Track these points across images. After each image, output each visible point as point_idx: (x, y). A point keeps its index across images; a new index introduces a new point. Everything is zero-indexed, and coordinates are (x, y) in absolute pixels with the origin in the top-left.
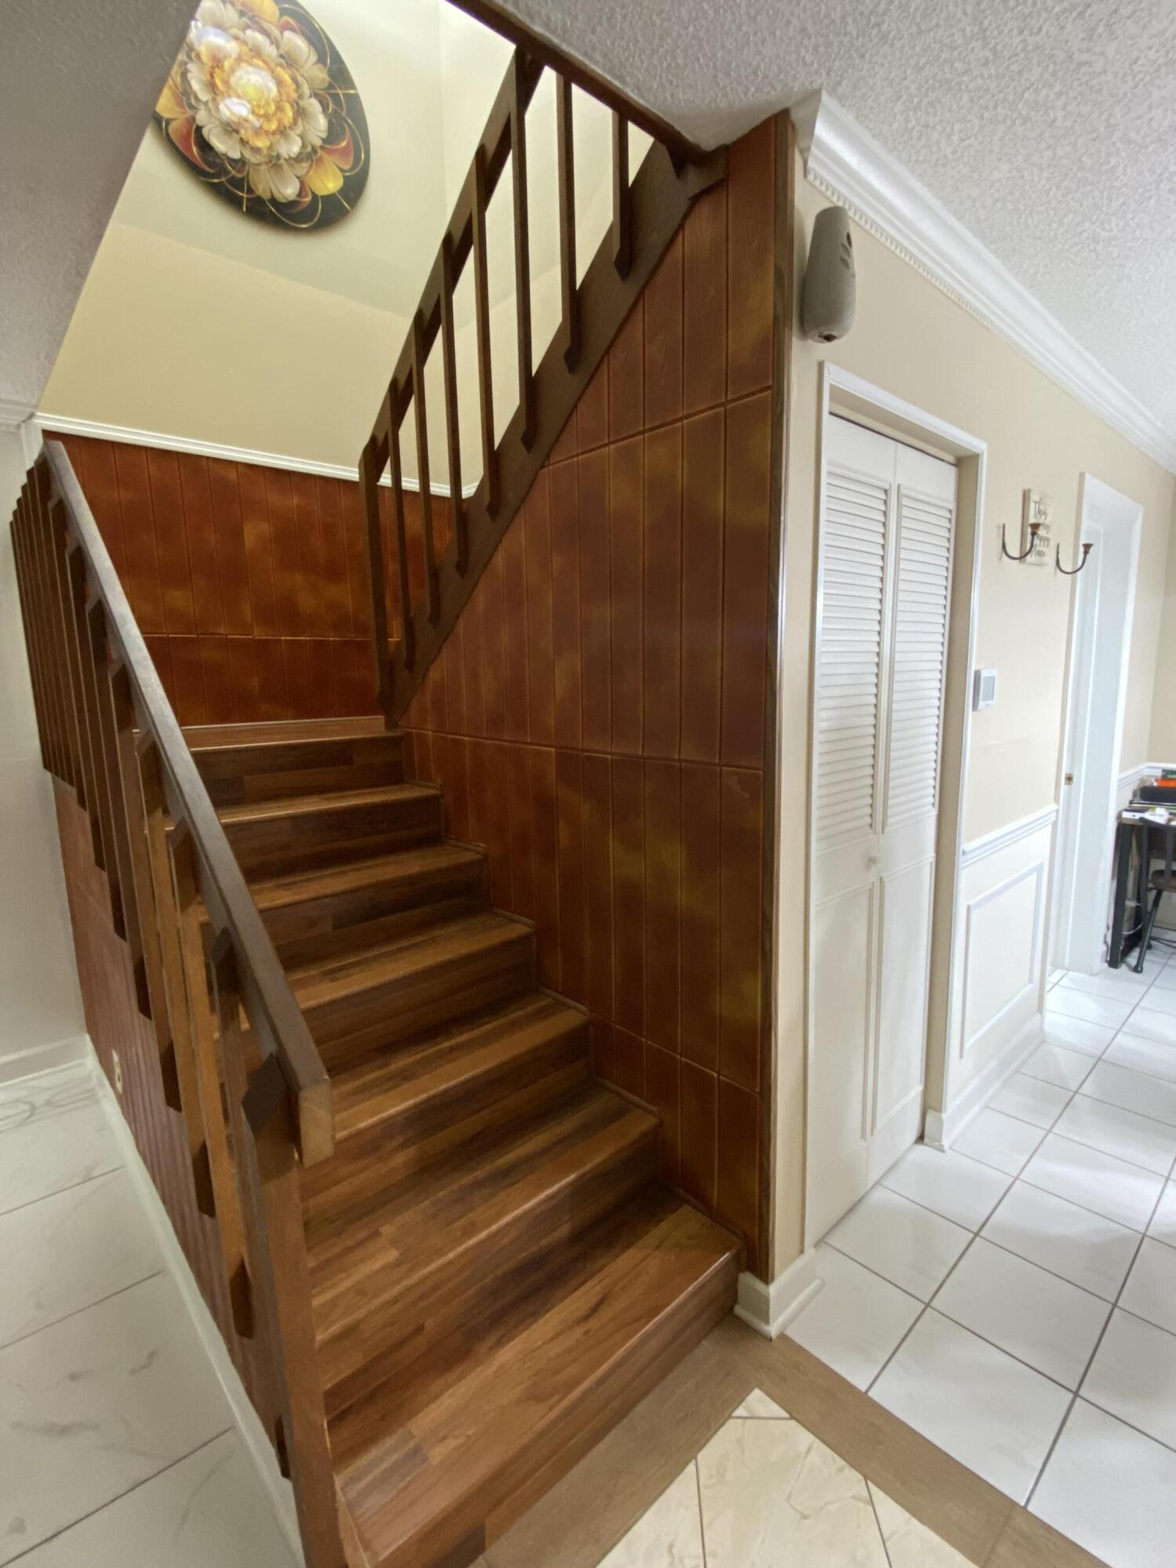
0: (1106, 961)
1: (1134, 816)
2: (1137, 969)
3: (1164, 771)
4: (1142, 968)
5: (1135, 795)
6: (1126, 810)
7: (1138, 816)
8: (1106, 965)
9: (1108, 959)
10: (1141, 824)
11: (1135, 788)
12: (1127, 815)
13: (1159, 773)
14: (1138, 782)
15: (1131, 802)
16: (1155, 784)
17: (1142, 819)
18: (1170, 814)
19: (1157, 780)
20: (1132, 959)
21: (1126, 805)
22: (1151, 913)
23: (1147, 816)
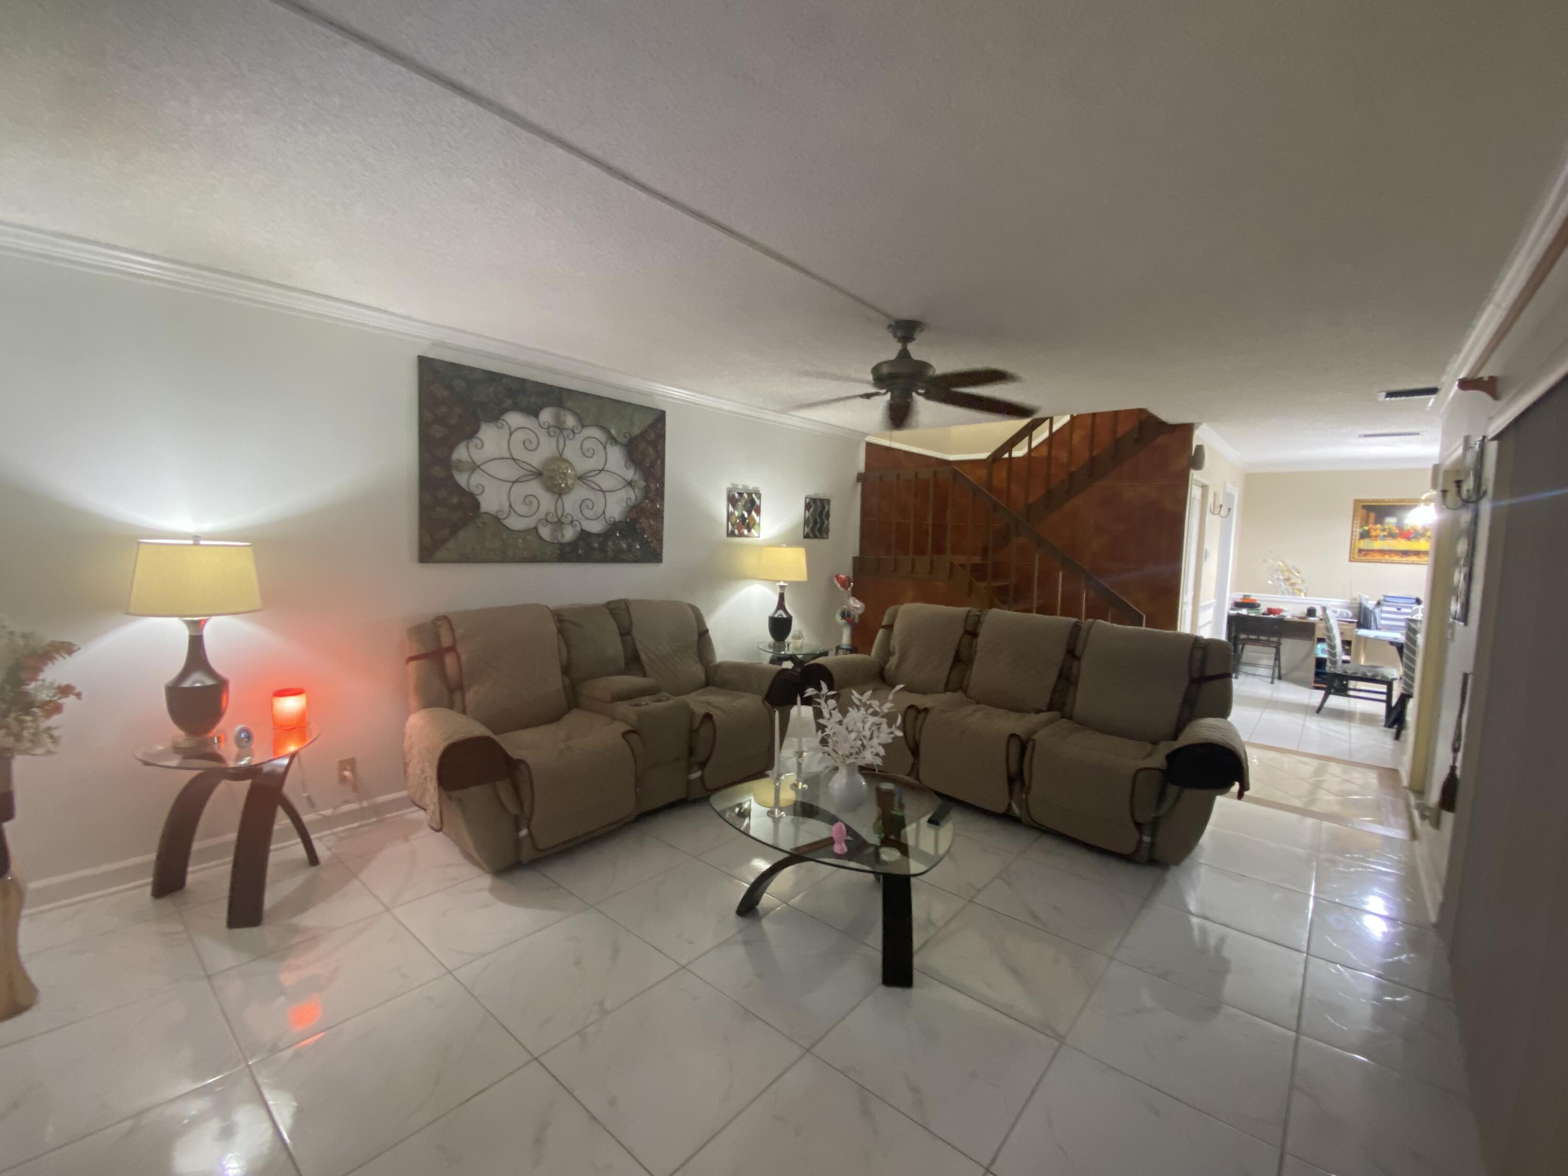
6: (1231, 611)
12: (1231, 613)
13: (1243, 597)
16: (1241, 601)
19: (1242, 599)
21: (1230, 609)
23: (1240, 612)
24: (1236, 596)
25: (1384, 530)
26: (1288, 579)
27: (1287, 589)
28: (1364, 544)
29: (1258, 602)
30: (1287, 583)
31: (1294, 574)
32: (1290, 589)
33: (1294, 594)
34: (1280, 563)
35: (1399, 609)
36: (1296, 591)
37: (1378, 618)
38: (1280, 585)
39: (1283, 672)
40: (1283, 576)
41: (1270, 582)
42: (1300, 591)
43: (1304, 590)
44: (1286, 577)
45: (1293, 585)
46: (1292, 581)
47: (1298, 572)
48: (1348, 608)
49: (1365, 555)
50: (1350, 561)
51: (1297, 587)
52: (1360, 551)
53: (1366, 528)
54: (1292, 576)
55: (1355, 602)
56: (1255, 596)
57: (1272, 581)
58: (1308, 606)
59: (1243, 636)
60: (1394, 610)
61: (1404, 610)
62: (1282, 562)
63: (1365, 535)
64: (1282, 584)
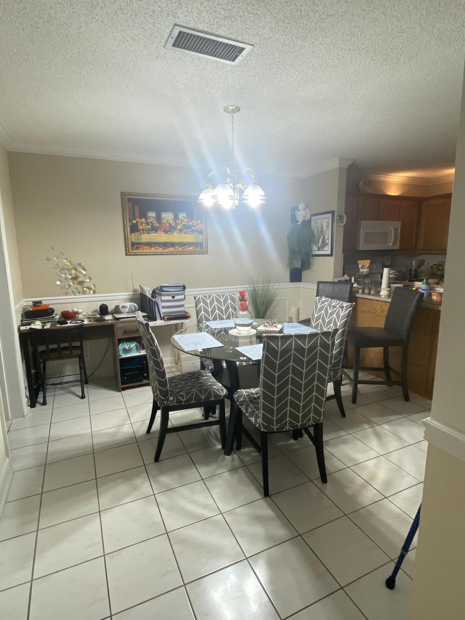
0: (29, 406)
1: (26, 328)
2: (44, 403)
3: (33, 302)
4: (46, 402)
5: (22, 317)
6: (21, 326)
7: (28, 327)
8: (29, 408)
9: (29, 404)
10: (30, 331)
11: (22, 313)
12: (23, 328)
13: (31, 304)
14: (22, 310)
15: (22, 321)
16: (31, 309)
17: (31, 329)
18: (42, 323)
19: (31, 307)
20: (40, 400)
21: (20, 323)
22: (43, 374)
23: (33, 326)
24: (25, 304)
25: (148, 224)
26: (75, 278)
27: (77, 288)
28: (133, 238)
29: (51, 307)
30: (75, 282)
31: (80, 272)
32: (79, 287)
33: (84, 293)
34: (65, 261)
35: (173, 297)
36: (85, 289)
37: (160, 307)
38: (69, 285)
39: (88, 373)
40: (70, 274)
41: (58, 283)
42: (89, 288)
43: (93, 287)
44: (74, 276)
45: (81, 283)
46: (80, 279)
47: (84, 269)
48: (131, 300)
49: (137, 248)
50: (127, 255)
51: (85, 285)
52: (133, 244)
53: (134, 222)
54: (79, 274)
55: (137, 293)
56: (47, 301)
57: (60, 281)
58: (101, 303)
59: (42, 348)
60: (170, 298)
61: (176, 298)
62: (66, 259)
63: (134, 229)
64: (71, 284)
